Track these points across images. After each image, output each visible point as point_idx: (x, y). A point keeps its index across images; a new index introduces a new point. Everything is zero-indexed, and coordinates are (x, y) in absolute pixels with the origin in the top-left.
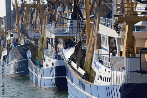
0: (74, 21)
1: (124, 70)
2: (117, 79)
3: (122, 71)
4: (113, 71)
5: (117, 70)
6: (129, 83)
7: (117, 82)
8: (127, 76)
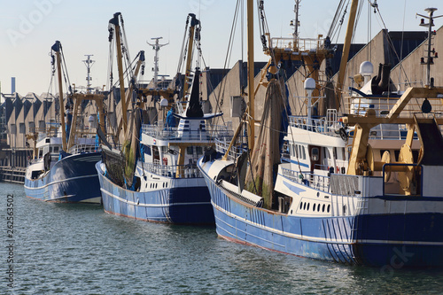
0: (190, 121)
1: (358, 195)
2: (344, 208)
3: (354, 196)
4: (334, 197)
5: (344, 195)
6: (366, 213)
7: (344, 211)
8: (364, 204)
